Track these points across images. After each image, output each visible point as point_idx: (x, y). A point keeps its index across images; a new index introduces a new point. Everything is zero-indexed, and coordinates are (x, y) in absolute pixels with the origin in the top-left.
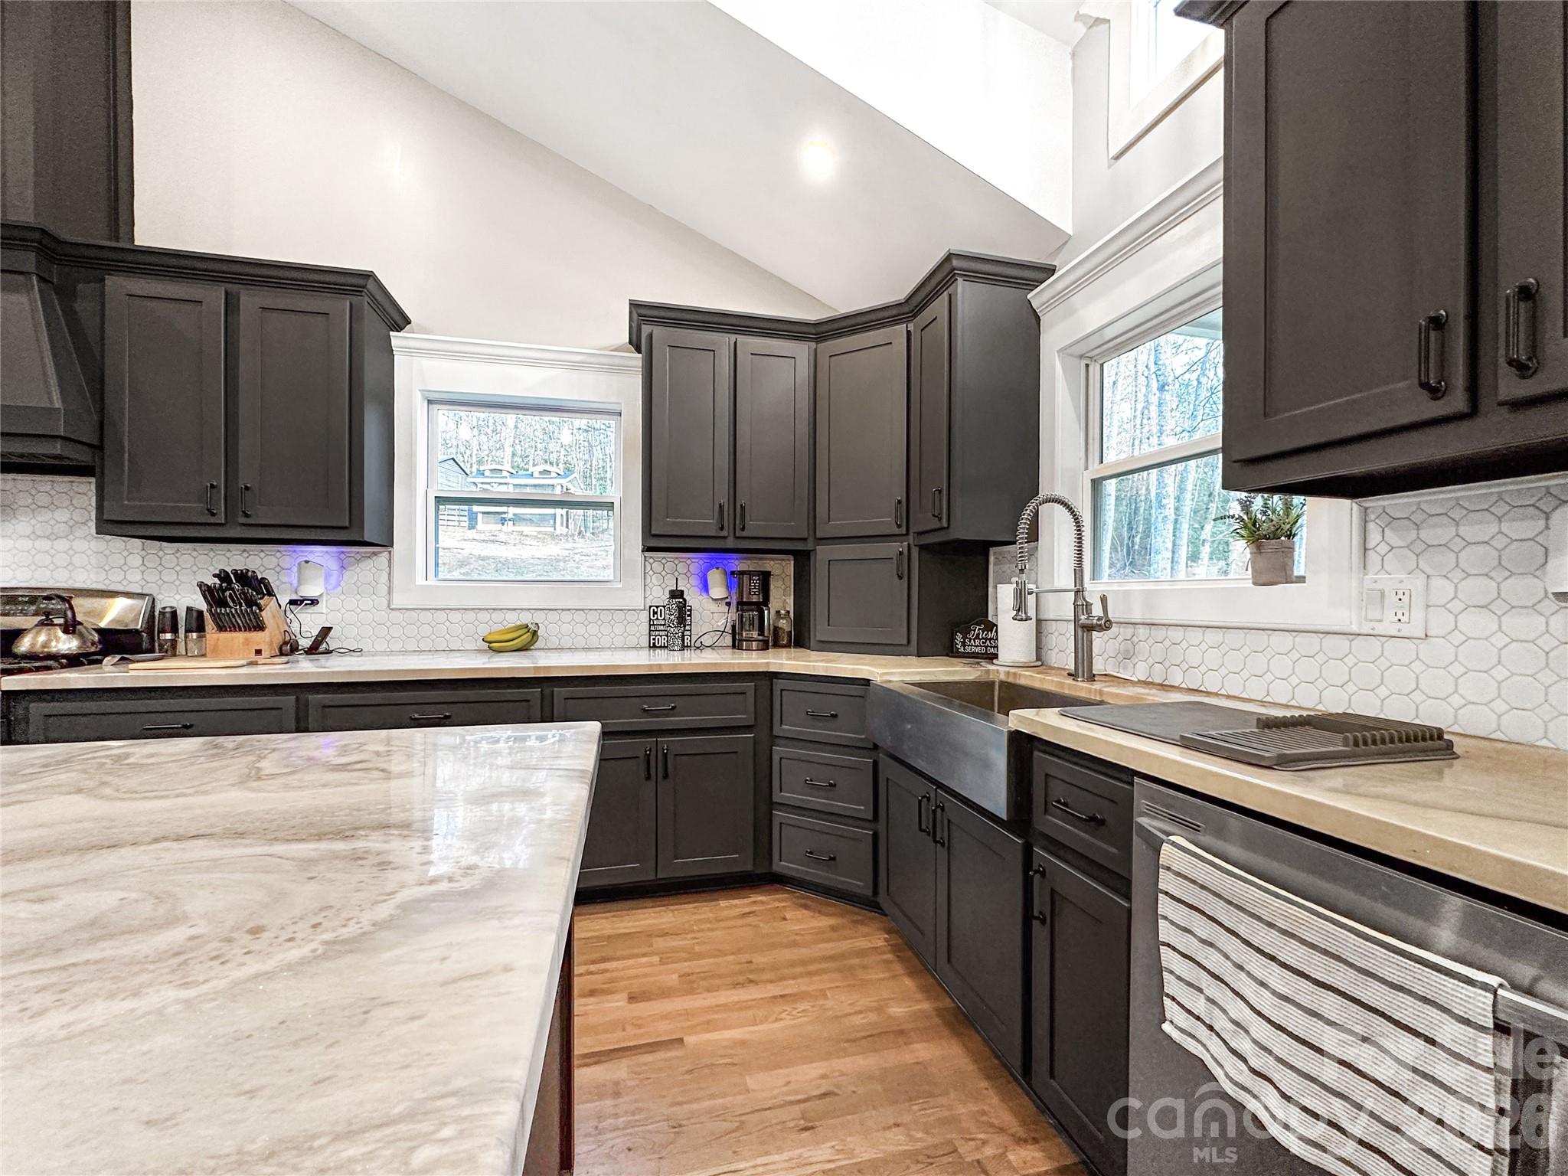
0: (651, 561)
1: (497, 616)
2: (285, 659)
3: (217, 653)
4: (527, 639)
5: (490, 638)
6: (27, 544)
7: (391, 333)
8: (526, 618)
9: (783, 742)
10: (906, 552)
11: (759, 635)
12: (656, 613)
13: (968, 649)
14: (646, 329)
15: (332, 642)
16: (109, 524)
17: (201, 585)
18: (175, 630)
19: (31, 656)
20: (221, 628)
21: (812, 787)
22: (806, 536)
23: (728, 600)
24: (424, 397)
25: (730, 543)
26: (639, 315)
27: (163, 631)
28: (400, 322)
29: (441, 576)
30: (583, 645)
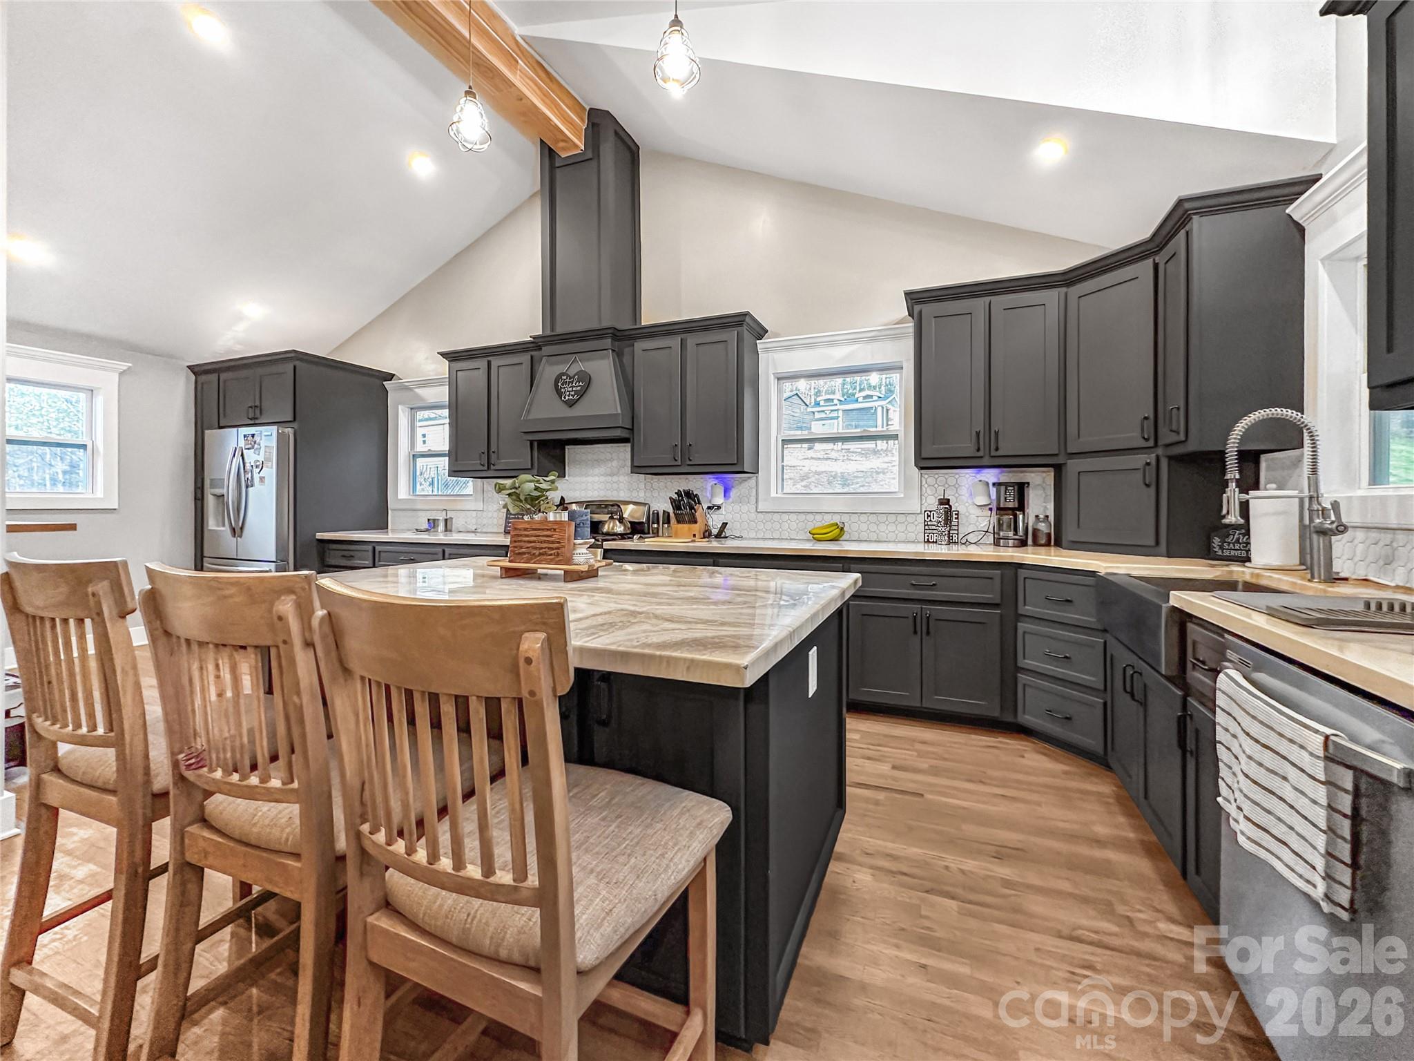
0: (926, 476)
1: (818, 517)
2: (707, 540)
3: (676, 536)
4: (839, 533)
5: (813, 532)
6: (602, 479)
7: (758, 341)
8: (836, 519)
9: (1027, 619)
10: (1154, 463)
11: (1014, 535)
12: (930, 516)
13: (1227, 553)
14: (917, 308)
15: (727, 532)
16: (636, 468)
17: (671, 498)
18: (658, 523)
19: (608, 534)
20: (679, 522)
21: (1052, 658)
22: (1057, 452)
23: (990, 506)
24: (775, 377)
25: (986, 461)
26: (912, 299)
27: (653, 523)
28: (762, 333)
29: (785, 491)
30: (875, 538)
